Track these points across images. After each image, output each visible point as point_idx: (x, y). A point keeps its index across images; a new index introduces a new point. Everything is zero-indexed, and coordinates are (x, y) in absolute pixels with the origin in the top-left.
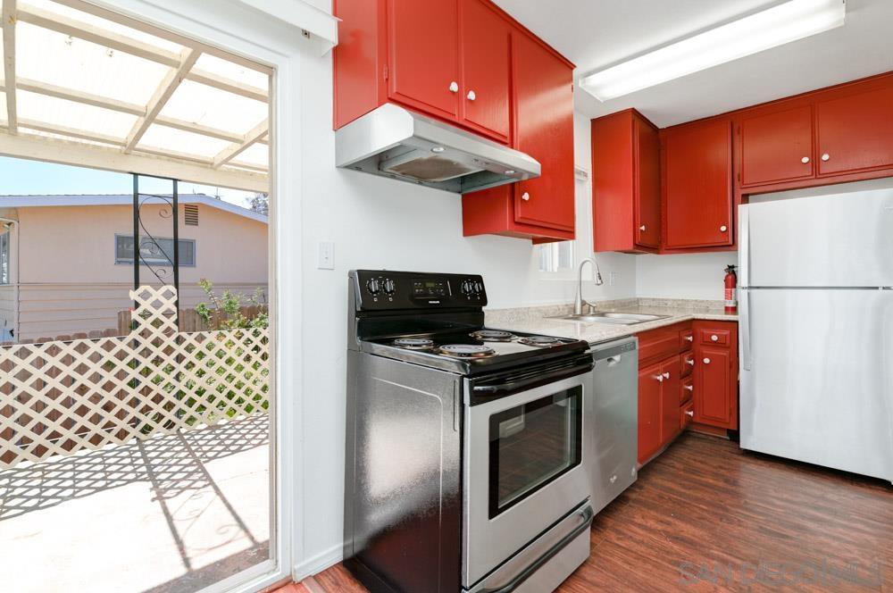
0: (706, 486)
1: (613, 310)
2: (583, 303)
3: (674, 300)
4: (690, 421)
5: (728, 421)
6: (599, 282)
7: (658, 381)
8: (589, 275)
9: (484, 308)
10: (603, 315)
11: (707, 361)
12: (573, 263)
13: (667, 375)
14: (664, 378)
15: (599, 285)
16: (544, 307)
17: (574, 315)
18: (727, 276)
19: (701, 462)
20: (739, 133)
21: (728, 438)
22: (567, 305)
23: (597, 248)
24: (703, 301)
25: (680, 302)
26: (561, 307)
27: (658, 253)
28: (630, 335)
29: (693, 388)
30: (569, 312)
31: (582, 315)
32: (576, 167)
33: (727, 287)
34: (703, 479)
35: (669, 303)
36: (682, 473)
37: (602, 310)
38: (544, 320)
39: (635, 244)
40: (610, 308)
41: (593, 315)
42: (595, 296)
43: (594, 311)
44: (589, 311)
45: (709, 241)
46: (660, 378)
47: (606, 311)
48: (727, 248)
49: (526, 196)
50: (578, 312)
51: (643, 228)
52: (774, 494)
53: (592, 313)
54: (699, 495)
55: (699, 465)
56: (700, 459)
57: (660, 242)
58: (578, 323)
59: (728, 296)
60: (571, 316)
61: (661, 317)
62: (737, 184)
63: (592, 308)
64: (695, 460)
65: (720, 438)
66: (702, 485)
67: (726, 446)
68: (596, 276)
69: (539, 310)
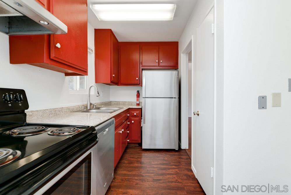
0: (135, 168)
1: (102, 106)
2: (91, 104)
3: (122, 102)
4: (128, 143)
5: (138, 140)
6: (98, 95)
7: (120, 133)
8: (93, 92)
9: (26, 111)
10: (99, 108)
11: (133, 122)
12: (86, 87)
13: (123, 130)
14: (122, 131)
15: (98, 96)
16: (71, 107)
17: (86, 109)
18: (137, 94)
19: (133, 158)
20: (141, 49)
21: (138, 145)
22: (83, 105)
23: (97, 81)
24: (130, 102)
25: (124, 102)
26: (80, 106)
27: (118, 85)
28: (111, 118)
29: (129, 132)
30: (84, 108)
31: (90, 109)
32: (88, 46)
33: (137, 97)
34: (134, 165)
35: (121, 103)
36: (128, 165)
37: (98, 106)
38: (71, 113)
39: (111, 81)
40: (101, 105)
41: (95, 109)
42: (95, 101)
43: (95, 107)
44: (93, 107)
45: (133, 82)
46: (121, 132)
47: (100, 106)
48: (138, 85)
49: (58, 45)
50: (89, 108)
51: (114, 75)
52: (153, 163)
53: (94, 108)
54: (134, 173)
55: (132, 159)
56: (132, 156)
57: (118, 82)
58: (89, 114)
59: (138, 100)
60: (85, 110)
61: (120, 108)
62: (141, 65)
63: (94, 106)
64: (130, 157)
65: (136, 146)
66: (134, 168)
67: (138, 149)
68: (97, 93)
69: (68, 108)
